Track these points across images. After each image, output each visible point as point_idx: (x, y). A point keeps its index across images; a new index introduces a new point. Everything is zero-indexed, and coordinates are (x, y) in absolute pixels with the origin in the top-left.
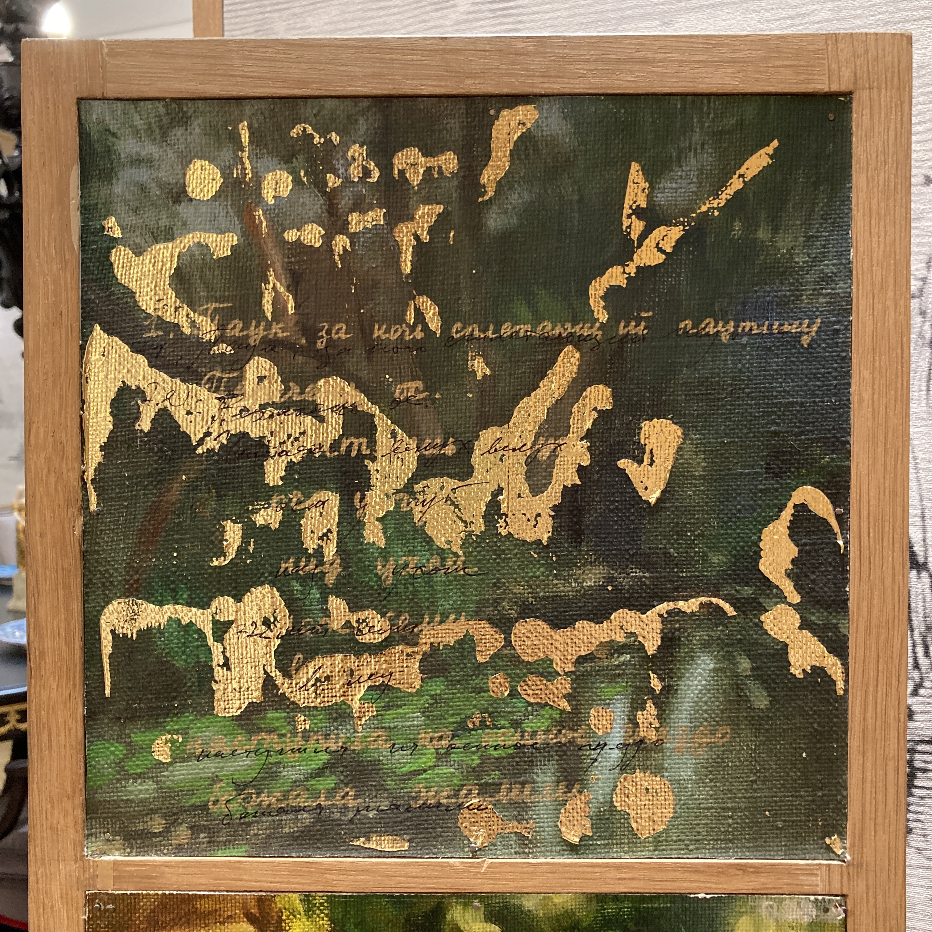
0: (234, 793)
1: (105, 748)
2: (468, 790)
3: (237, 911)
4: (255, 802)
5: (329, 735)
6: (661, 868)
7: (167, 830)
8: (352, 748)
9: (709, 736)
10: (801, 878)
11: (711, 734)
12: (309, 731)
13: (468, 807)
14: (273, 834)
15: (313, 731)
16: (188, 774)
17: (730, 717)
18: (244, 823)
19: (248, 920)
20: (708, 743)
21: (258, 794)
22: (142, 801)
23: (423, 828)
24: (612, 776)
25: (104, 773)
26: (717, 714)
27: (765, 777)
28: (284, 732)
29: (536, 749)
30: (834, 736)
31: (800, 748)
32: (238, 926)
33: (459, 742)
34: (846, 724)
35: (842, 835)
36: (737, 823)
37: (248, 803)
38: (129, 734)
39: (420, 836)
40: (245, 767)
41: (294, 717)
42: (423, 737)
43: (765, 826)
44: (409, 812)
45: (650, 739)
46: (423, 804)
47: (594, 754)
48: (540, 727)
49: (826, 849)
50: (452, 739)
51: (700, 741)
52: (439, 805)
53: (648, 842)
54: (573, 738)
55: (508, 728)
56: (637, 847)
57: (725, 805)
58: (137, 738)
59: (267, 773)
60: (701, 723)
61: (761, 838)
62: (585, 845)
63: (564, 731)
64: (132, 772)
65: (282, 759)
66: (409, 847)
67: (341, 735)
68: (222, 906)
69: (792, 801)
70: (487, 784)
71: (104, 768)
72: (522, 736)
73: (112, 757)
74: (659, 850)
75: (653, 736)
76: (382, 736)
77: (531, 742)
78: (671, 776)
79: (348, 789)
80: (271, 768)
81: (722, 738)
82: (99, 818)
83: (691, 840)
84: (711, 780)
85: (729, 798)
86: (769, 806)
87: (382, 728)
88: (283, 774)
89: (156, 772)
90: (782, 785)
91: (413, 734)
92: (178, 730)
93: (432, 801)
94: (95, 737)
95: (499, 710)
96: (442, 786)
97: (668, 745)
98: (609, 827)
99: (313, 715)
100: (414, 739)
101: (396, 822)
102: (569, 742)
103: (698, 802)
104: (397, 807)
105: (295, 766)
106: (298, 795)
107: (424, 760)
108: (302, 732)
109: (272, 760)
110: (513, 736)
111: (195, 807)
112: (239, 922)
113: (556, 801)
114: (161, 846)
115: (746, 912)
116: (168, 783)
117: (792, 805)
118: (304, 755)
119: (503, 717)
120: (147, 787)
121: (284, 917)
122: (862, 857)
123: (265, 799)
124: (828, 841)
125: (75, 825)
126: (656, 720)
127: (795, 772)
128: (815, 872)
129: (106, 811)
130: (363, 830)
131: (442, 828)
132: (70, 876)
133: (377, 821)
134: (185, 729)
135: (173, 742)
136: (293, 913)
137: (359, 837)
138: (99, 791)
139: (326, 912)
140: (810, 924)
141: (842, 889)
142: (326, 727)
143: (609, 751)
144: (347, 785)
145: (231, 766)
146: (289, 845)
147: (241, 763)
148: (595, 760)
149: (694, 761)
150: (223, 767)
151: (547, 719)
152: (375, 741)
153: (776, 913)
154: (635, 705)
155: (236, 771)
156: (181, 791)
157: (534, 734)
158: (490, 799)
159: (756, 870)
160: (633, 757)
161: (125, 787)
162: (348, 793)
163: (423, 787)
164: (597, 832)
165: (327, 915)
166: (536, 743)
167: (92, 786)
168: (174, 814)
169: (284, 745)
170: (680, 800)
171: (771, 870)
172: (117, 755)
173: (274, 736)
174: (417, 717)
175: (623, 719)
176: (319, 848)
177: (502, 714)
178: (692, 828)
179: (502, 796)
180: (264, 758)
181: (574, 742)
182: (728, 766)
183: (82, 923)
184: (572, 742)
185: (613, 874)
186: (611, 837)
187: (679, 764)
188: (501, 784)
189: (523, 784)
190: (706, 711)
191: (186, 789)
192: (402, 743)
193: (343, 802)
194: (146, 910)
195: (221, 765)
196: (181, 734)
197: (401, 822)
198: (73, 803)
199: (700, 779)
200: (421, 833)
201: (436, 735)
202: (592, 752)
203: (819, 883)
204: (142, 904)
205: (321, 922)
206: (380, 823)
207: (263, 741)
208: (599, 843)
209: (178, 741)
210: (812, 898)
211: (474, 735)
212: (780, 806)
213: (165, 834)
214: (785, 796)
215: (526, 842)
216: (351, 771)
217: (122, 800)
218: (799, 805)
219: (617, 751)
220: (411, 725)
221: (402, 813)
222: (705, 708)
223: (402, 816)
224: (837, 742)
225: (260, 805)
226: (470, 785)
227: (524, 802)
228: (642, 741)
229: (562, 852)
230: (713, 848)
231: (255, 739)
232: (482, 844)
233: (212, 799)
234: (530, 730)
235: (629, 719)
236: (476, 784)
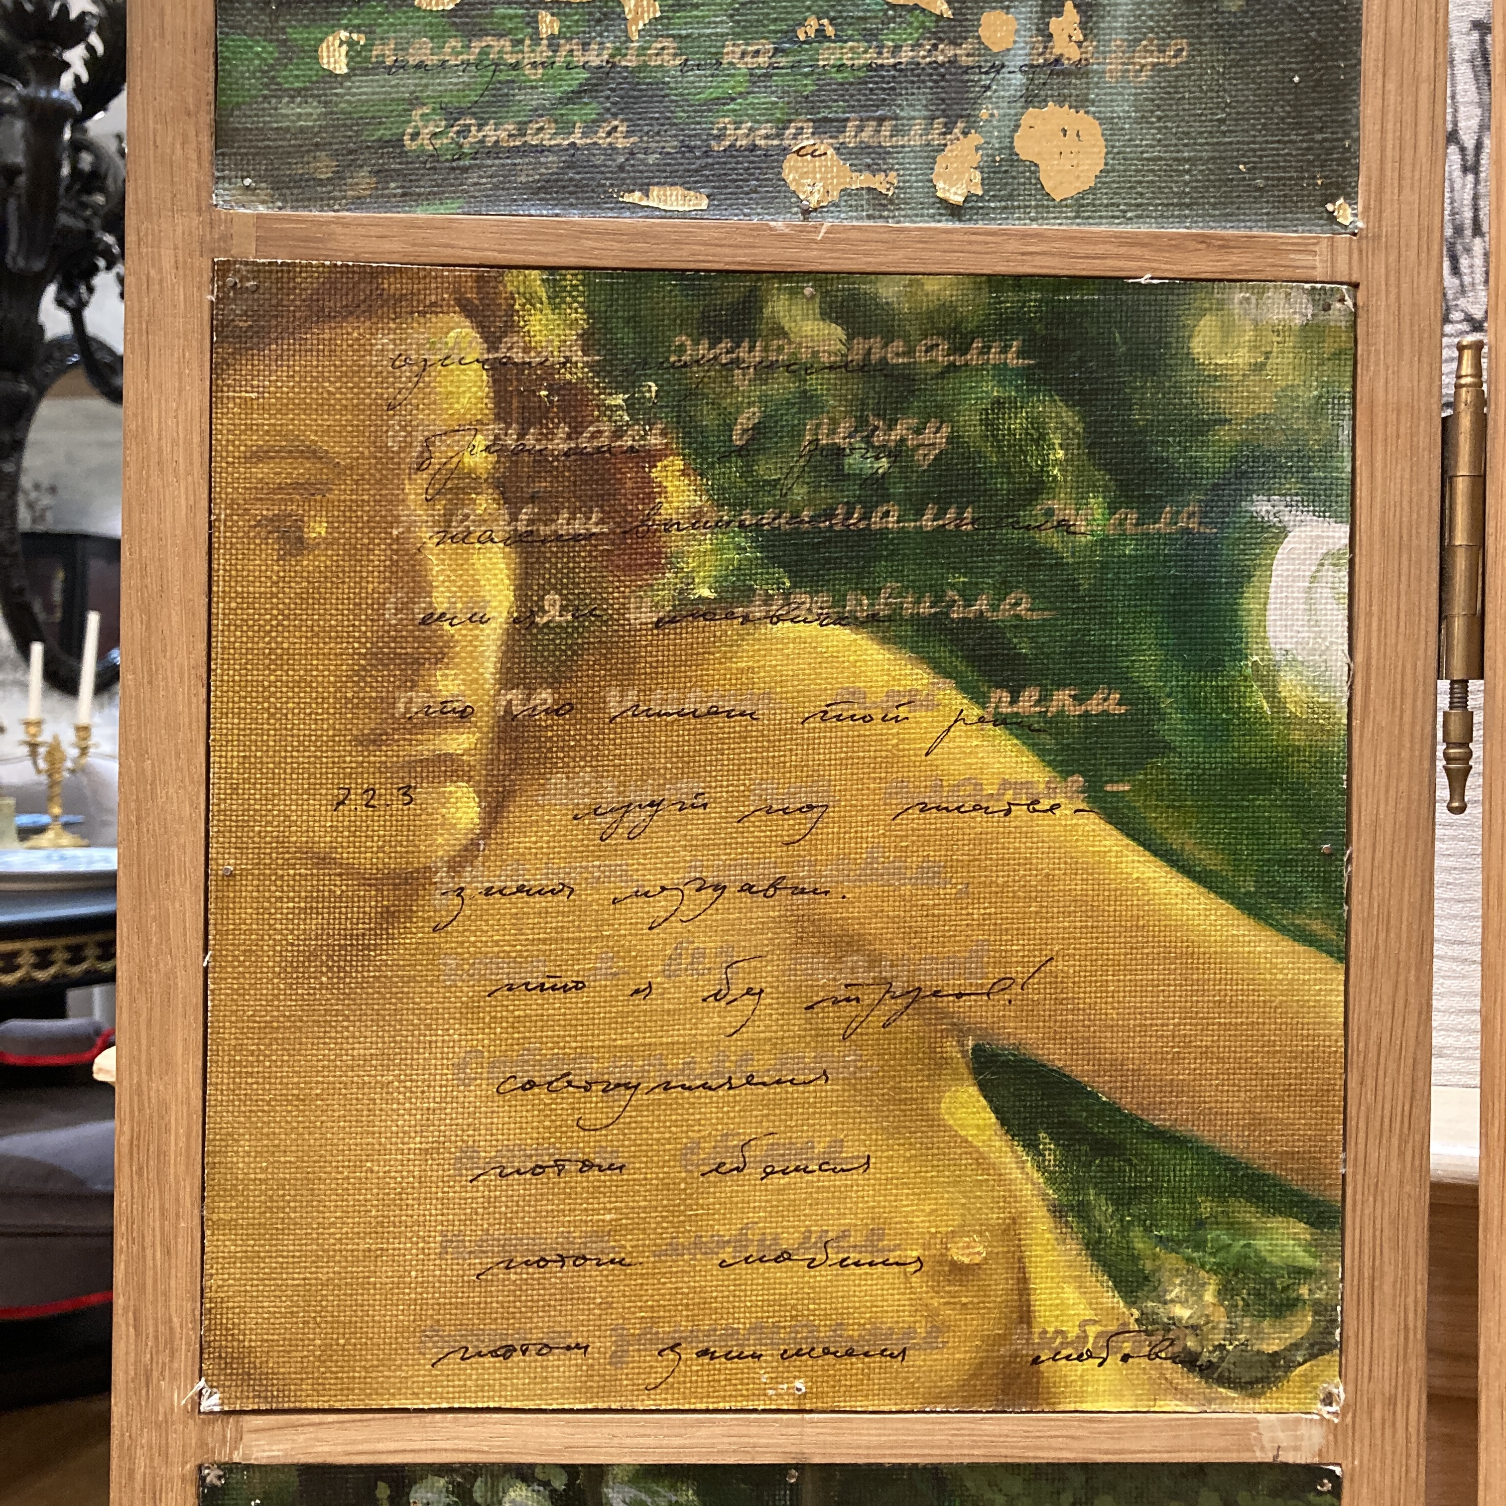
0: (443, 123)
1: (246, 46)
2: (797, 129)
3: (446, 296)
4: (475, 136)
5: (589, 44)
6: (1083, 239)
7: (339, 176)
8: (623, 63)
9: (1156, 54)
10: (1293, 256)
11: (1160, 51)
12: (559, 38)
13: (797, 152)
14: (502, 183)
15: (565, 38)
16: (373, 94)
17: (1186, 26)
18: (458, 168)
19: (462, 311)
20: (1154, 65)
21: (480, 127)
22: (302, 130)
23: (729, 181)
24: (1013, 112)
25: (243, 85)
26: (1169, 21)
27: (1238, 113)
28: (521, 36)
29: (901, 70)
30: (1342, 50)
31: (1290, 70)
32: (446, 318)
33: (784, 59)
34: (1358, 30)
35: (1351, 198)
36: (1198, 181)
37: (465, 138)
38: (284, 28)
39: (725, 191)
40: (461, 87)
41: (536, 16)
42: (731, 52)
43: (1238, 186)
44: (708, 157)
45: (1069, 59)
46: (730, 146)
47: (985, 80)
48: (906, 40)
49: (1327, 219)
50: (773, 56)
51: (1143, 61)
52: (754, 148)
53: (1066, 206)
54: (956, 55)
55: (858, 41)
56: (1048, 212)
57: (1179, 155)
58: (296, 35)
59: (494, 96)
60: (1145, 34)
61: (1232, 203)
62: (971, 208)
63: (941, 46)
64: (286, 86)
65: (518, 75)
66: (709, 206)
67: (608, 45)
68: (422, 286)
69: (1277, 149)
70: (826, 120)
71: (243, 77)
72: (880, 53)
73: (257, 62)
74: (1083, 218)
75: (1073, 53)
76: (668, 48)
77: (892, 61)
78: (1100, 112)
79: (616, 123)
80: (499, 89)
81: (1175, 56)
82: (235, 154)
83: (1130, 205)
84: (1159, 119)
85: (1185, 145)
86: (1243, 156)
87: (668, 36)
88: (517, 98)
89: (324, 89)
90: (1264, 125)
91: (715, 47)
92: (359, 26)
93: (744, 143)
94: (231, 28)
95: (845, 14)
96: (758, 122)
97: (1095, 67)
98: (1007, 184)
99: (565, 14)
100: (717, 53)
101: (688, 171)
102: (949, 61)
103: (1140, 149)
104: (691, 149)
105: (536, 87)
106: (541, 129)
107: (732, 83)
108: (548, 38)
109: (502, 77)
110: (865, 52)
111: (384, 143)
112: (448, 313)
113: (928, 145)
114: (330, 199)
115: (1211, 309)
116: (343, 105)
117: (1278, 155)
118: (551, 71)
119: (850, 24)
120: (309, 110)
121: (517, 307)
122: (1380, 227)
123: (491, 133)
124: (1330, 207)
125: (199, 158)
126: (1079, 31)
127: (1282, 107)
128: (1311, 248)
129: (247, 144)
130: (639, 181)
131: (758, 180)
132: (190, 234)
133: (660, 168)
134: (370, 25)
135: (351, 44)
136: (531, 300)
137: (633, 191)
138: (236, 113)
139: (581, 299)
140: (1304, 327)
141: (1350, 275)
142: (584, 32)
143: (1007, 76)
144: (615, 116)
145: (440, 84)
146: (527, 200)
147: (454, 80)
148: (988, 88)
149: (1133, 91)
150: (426, 85)
151: (917, 29)
152: (657, 55)
153: (1254, 311)
154: (1047, 9)
155: (446, 91)
156: (361, 118)
157: (897, 48)
158: (831, 141)
159: (1226, 245)
160: (1044, 84)
161: (276, 109)
162: (617, 127)
163: (729, 123)
164: (989, 191)
165: (582, 304)
166: (900, 63)
167: (224, 103)
168: (351, 152)
169: (520, 56)
170: (1113, 147)
171: (1248, 244)
172: (265, 59)
173: (506, 43)
174: (722, 22)
175: (1030, 30)
176: (571, 205)
177: (849, 20)
178: (1130, 188)
179: (849, 137)
180: (490, 74)
181: (956, 61)
182: (1183, 98)
183: (206, 307)
184: (953, 62)
185: (1013, 245)
186: (1011, 197)
187: (1111, 94)
188: (847, 120)
189: (881, 120)
190: (1151, 17)
191: (370, 115)
192: (699, 59)
193: (609, 140)
194: (306, 289)
195: (424, 81)
196: (364, 32)
197: (696, 171)
198: (197, 122)
199: (1143, 117)
200: (726, 187)
201: (750, 49)
202: (983, 77)
203: (1318, 264)
204: (298, 280)
205: (573, 316)
206: (665, 171)
207: (488, 49)
208: (992, 205)
209: (358, 42)
210: (1307, 286)
211: (806, 50)
212: (1261, 157)
213: (336, 181)
214: (1267, 142)
215: (884, 202)
216: (622, 97)
217: (272, 129)
218: (1288, 154)
219: (1019, 76)
220: (712, 34)
221: (698, 158)
222: (1150, 12)
223: (699, 162)
224: (1345, 60)
225: (482, 142)
226: (800, 121)
227: (880, 147)
228: (1057, 61)
229: (938, 218)
230: (1162, 216)
231: (477, 46)
232: (819, 202)
233: (410, 131)
234: (890, 44)
235: (1038, 30)
236: (808, 120)
